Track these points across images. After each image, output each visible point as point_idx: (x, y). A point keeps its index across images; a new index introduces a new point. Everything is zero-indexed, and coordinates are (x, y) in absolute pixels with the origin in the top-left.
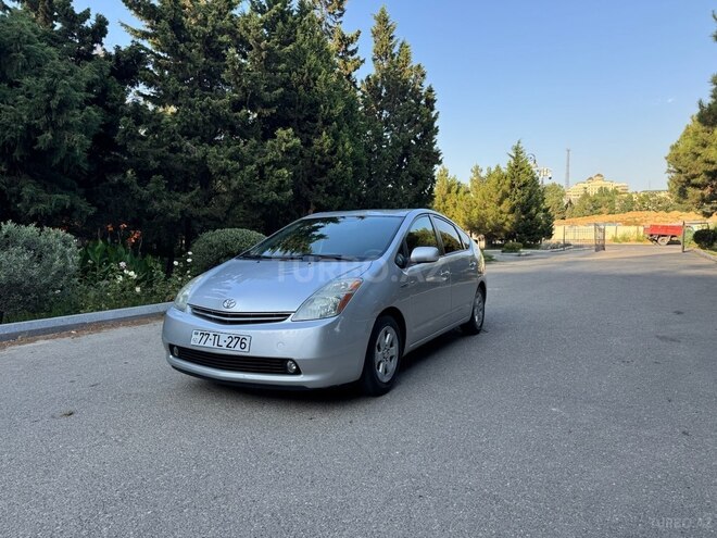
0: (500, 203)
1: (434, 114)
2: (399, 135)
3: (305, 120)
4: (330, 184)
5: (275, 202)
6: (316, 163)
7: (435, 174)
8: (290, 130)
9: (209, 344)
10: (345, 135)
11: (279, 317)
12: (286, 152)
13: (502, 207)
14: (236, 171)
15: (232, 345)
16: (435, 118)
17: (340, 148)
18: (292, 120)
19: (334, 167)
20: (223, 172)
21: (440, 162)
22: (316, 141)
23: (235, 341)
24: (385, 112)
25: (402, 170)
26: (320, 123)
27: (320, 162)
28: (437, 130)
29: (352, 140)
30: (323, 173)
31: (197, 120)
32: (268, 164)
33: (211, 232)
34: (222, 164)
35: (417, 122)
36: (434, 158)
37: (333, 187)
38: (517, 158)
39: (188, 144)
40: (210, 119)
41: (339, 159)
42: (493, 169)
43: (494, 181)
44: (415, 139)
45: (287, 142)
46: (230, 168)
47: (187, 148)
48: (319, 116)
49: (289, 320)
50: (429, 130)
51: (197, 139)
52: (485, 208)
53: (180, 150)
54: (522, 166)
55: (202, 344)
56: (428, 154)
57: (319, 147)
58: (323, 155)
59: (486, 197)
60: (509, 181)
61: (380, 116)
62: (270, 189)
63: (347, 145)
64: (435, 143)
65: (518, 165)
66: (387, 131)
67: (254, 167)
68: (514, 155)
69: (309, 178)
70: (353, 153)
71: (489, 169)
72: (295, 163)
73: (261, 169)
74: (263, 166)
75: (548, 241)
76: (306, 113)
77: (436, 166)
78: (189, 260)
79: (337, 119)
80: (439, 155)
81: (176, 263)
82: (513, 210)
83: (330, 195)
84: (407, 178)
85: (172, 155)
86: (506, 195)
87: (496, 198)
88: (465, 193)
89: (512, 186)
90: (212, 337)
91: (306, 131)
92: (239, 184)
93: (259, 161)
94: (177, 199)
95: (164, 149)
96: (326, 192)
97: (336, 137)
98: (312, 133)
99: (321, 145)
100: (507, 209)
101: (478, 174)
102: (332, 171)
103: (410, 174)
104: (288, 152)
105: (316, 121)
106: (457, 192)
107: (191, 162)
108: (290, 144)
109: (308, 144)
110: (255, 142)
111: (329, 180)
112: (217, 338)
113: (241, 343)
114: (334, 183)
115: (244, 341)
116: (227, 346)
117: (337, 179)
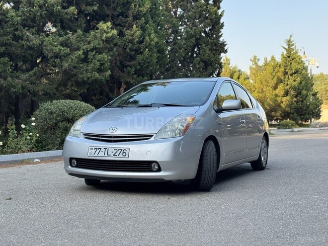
0: (275, 88)
1: (220, 12)
2: (191, 29)
3: (118, 16)
4: (138, 67)
5: (96, 81)
6: (128, 50)
7: (222, 61)
8: (109, 24)
9: (101, 154)
10: (150, 27)
11: (146, 137)
12: (106, 41)
13: (277, 91)
14: (67, 55)
15: (117, 154)
16: (221, 16)
17: (147, 38)
18: (108, 16)
19: (142, 53)
20: (57, 56)
21: (226, 52)
22: (128, 32)
23: (119, 152)
24: (179, 10)
25: (194, 58)
26: (130, 18)
27: (131, 49)
28: (223, 25)
29: (156, 32)
30: (132, 58)
31: (35, 15)
32: (92, 50)
33: (49, 102)
34: (56, 49)
35: (206, 18)
36: (221, 48)
37: (141, 70)
38: (289, 50)
39: (28, 33)
40: (45, 14)
41: (146, 47)
42: (269, 59)
43: (270, 69)
44: (205, 32)
45: (107, 33)
46: (62, 53)
47: (28, 37)
48: (130, 13)
49: (152, 139)
50: (216, 24)
51: (34, 30)
52: (263, 91)
53: (21, 38)
54: (293, 57)
55: (96, 155)
56: (216, 45)
57: (130, 38)
58: (133, 44)
59: (264, 82)
60: (282, 69)
61: (175, 13)
62: (93, 70)
63: (153, 36)
64: (221, 35)
65: (290, 56)
66: (181, 25)
67: (81, 52)
68: (287, 47)
69: (121, 62)
70: (157, 43)
71: (266, 59)
72: (111, 50)
73: (86, 53)
74: (88, 51)
75: (318, 121)
76: (119, 10)
77: (222, 55)
78: (33, 124)
79: (144, 15)
80: (225, 45)
81: (23, 126)
82: (287, 93)
83: (138, 76)
84: (199, 63)
85: (14, 43)
86: (280, 81)
87: (273, 83)
88: (245, 79)
89: (286, 73)
90: (103, 150)
91: (119, 25)
92: (69, 65)
93: (84, 47)
94: (17, 77)
95: (9, 37)
96: (135, 74)
97: (143, 29)
98: (124, 26)
99: (132, 36)
100: (282, 93)
101: (256, 63)
102: (140, 57)
103: (202, 60)
104: (107, 41)
105: (127, 17)
106: (238, 78)
107: (30, 48)
108: (109, 35)
109: (121, 34)
110: (81, 32)
111: (138, 64)
112: (107, 150)
113: (123, 153)
114: (141, 66)
115: (125, 151)
116: (114, 155)
117: (144, 63)
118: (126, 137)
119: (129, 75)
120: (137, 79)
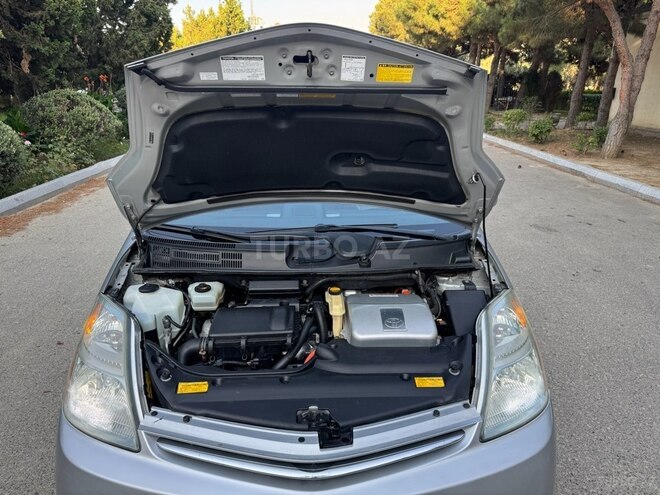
4: (52, 23)
37: (55, 28)
42: (207, 13)
54: (236, 12)
60: (224, 28)
65: (233, 11)
89: (229, 33)
96: (47, 35)
101: (191, 17)
111: (49, 17)
114: (57, 22)
117: (61, 16)
119: (34, 37)
120: (52, 44)
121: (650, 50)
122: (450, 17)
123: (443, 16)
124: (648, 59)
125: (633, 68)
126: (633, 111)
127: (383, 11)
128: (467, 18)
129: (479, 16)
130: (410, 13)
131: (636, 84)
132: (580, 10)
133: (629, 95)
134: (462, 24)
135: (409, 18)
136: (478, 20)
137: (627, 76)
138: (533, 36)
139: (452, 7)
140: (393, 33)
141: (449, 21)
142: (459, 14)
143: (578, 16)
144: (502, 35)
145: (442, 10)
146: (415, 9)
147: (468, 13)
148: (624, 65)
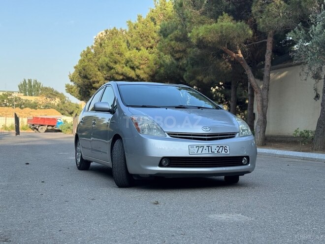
9: (205, 152)
23: (221, 149)
49: (237, 136)
55: (199, 152)
90: (206, 147)
112: (210, 148)
113: (225, 149)
115: (226, 148)
116: (218, 152)
118: (217, 135)
121: (269, 85)
122: (142, 68)
123: (137, 67)
124: (268, 90)
125: (261, 94)
126: (266, 119)
127: (85, 64)
128: (154, 69)
129: (163, 68)
130: (112, 65)
131: (265, 103)
132: (228, 64)
133: (262, 109)
134: (151, 73)
135: (111, 68)
136: (162, 71)
137: (259, 99)
138: (205, 77)
139: (143, 62)
140: (95, 79)
141: (142, 71)
142: (148, 67)
143: (228, 67)
144: (186, 77)
145: (137, 63)
146: (116, 63)
147: (155, 66)
148: (257, 93)
